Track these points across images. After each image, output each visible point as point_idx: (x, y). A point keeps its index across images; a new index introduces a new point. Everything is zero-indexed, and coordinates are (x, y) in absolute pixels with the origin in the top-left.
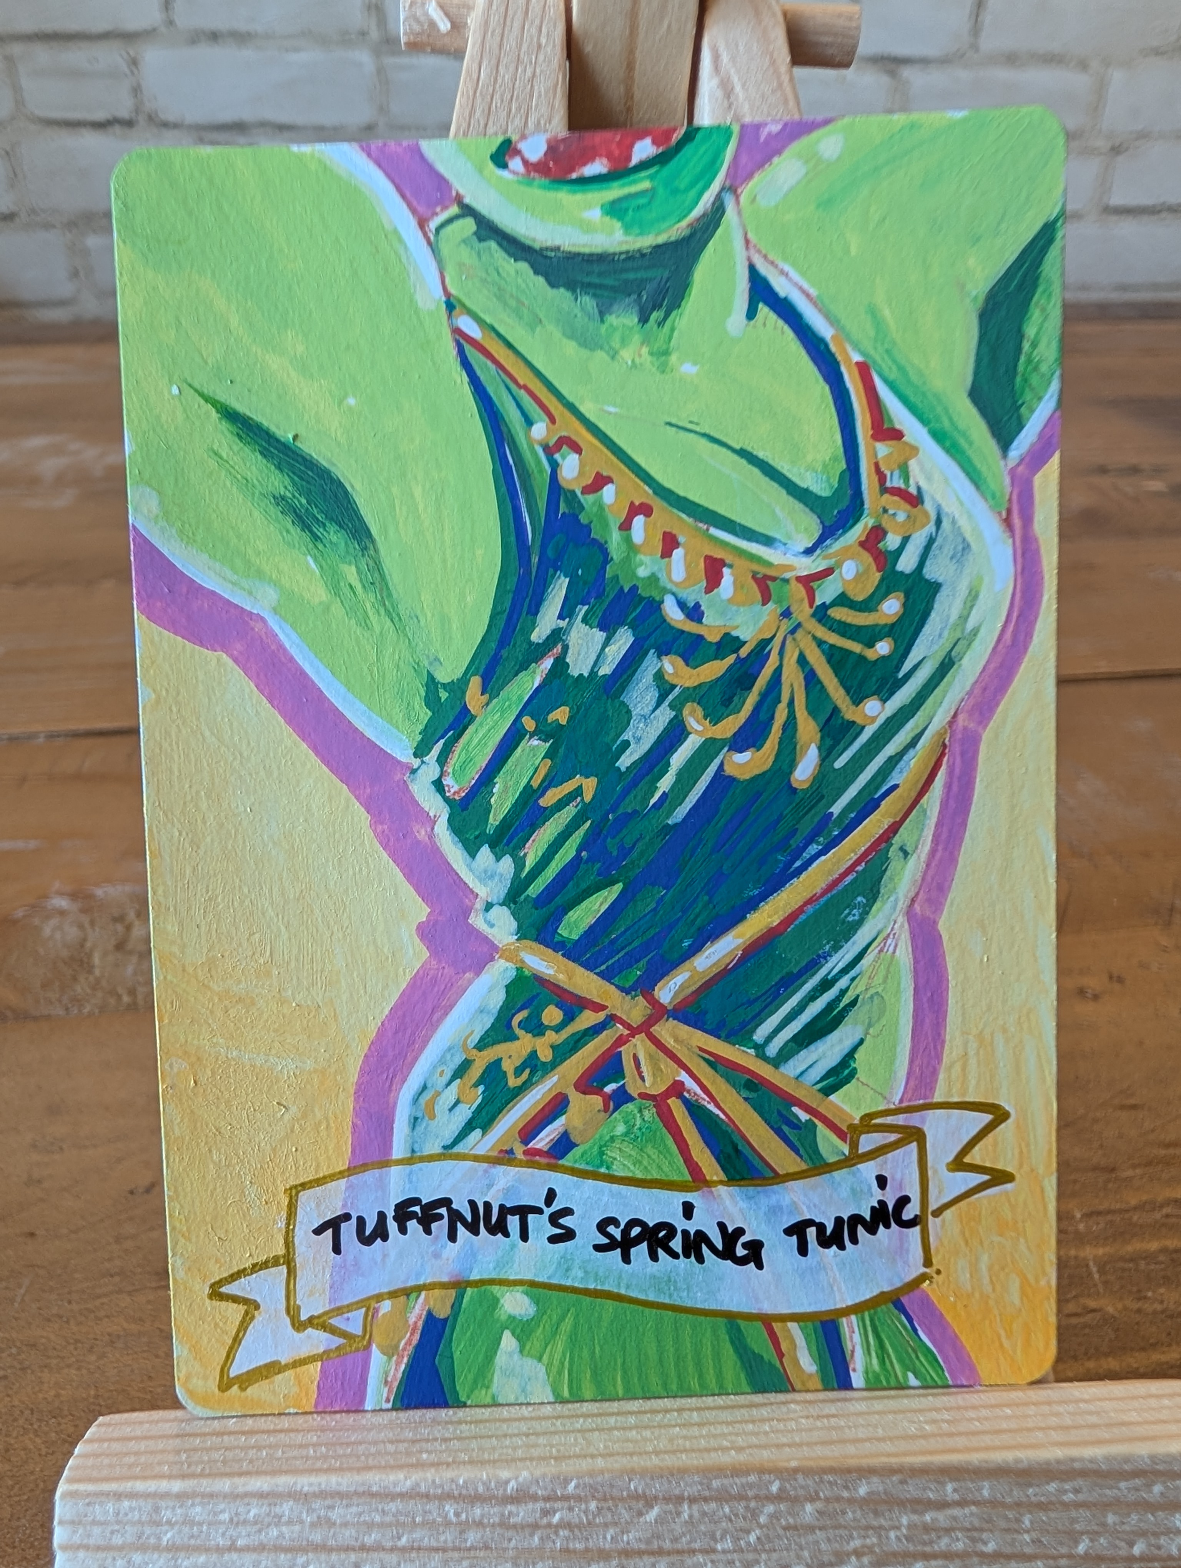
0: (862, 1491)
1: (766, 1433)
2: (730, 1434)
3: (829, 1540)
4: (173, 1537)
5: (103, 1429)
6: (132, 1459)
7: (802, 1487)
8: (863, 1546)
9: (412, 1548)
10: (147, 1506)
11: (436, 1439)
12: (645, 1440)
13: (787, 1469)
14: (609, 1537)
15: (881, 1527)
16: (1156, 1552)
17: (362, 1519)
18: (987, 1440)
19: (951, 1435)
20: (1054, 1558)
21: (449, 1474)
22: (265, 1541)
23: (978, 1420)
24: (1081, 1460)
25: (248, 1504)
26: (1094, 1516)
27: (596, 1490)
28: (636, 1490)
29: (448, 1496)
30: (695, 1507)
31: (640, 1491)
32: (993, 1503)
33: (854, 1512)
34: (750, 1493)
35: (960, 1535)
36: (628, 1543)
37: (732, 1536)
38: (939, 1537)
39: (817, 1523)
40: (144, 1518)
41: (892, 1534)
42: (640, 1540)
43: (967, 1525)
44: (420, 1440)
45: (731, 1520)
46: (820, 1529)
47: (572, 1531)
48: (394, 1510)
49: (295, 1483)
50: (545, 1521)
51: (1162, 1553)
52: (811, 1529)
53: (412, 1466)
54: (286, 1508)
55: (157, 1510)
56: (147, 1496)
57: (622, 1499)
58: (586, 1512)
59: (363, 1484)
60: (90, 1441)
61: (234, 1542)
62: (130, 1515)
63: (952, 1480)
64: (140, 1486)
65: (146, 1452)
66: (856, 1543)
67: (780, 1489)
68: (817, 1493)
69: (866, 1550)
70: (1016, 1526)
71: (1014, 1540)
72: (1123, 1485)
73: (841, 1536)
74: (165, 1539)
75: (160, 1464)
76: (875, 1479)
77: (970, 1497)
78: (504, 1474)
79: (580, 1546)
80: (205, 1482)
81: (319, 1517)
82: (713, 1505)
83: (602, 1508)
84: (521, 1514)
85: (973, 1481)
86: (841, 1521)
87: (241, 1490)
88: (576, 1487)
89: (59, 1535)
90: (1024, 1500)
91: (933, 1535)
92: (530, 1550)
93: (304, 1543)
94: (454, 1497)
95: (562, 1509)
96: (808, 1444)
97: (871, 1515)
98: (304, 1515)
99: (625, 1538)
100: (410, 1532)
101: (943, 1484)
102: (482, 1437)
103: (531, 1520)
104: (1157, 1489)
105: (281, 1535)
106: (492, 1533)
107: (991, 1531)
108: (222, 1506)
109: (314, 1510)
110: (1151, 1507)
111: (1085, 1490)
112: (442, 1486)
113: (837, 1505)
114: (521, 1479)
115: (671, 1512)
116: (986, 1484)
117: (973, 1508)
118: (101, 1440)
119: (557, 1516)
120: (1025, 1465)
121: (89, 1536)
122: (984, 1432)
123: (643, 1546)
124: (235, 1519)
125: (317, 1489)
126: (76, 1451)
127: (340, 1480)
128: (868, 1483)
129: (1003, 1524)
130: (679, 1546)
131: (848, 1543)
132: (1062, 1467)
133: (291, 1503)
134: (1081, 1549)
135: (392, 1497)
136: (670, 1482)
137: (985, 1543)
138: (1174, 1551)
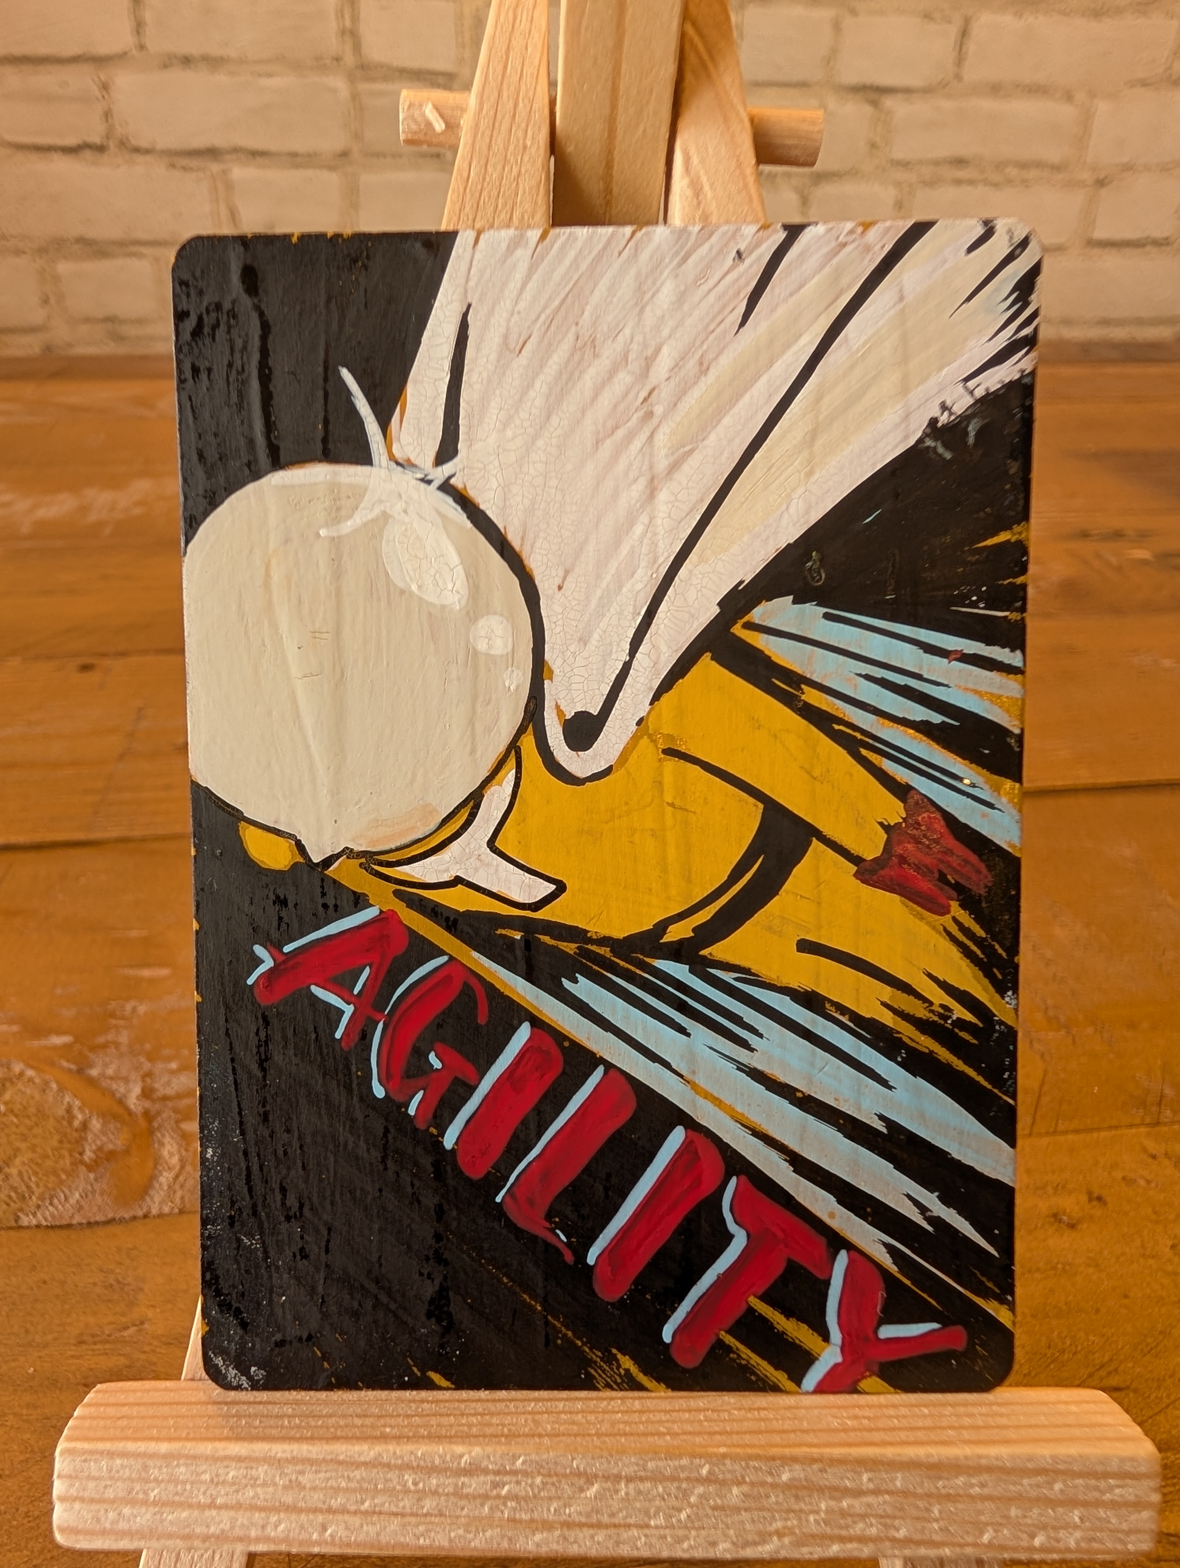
0: (785, 1477)
1: (700, 1421)
2: (667, 1421)
3: (753, 1521)
4: (160, 1493)
5: (100, 1395)
6: (124, 1422)
7: (729, 1471)
8: (784, 1528)
9: (374, 1512)
10: (137, 1464)
11: (399, 1416)
12: (588, 1422)
13: (716, 1455)
14: (552, 1510)
15: (801, 1511)
16: (1054, 1544)
17: (329, 1484)
18: (903, 1435)
19: (870, 1430)
20: (961, 1546)
21: (410, 1447)
22: (242, 1501)
23: (897, 1417)
24: (988, 1457)
25: (227, 1467)
26: (998, 1509)
27: (542, 1467)
28: (578, 1468)
29: (408, 1467)
30: (631, 1486)
31: (582, 1469)
32: (905, 1493)
33: (777, 1496)
34: (682, 1476)
35: (873, 1521)
36: (570, 1516)
37: (665, 1514)
38: (855, 1522)
39: (742, 1505)
40: (134, 1475)
41: (811, 1518)
42: (580, 1513)
43: (880, 1512)
44: (386, 1416)
45: (664, 1499)
46: (746, 1510)
47: (519, 1503)
48: (358, 1477)
49: (270, 1450)
50: (495, 1492)
51: (1061, 1545)
52: (737, 1510)
53: (376, 1438)
54: (261, 1471)
55: (145, 1468)
56: (137, 1455)
57: (565, 1476)
58: (531, 1486)
59: (331, 1453)
60: (89, 1405)
61: (214, 1500)
62: (121, 1474)
63: (867, 1471)
64: (131, 1446)
65: (138, 1417)
66: (779, 1524)
67: (709, 1472)
68: (743, 1478)
69: (787, 1531)
70: (926, 1515)
71: (924, 1528)
72: (1025, 1481)
73: (765, 1518)
74: (152, 1495)
75: (149, 1427)
76: (797, 1467)
77: (884, 1487)
78: (459, 1449)
79: (525, 1516)
80: (189, 1445)
81: (290, 1481)
82: (648, 1485)
83: (547, 1483)
84: (474, 1485)
85: (887, 1472)
86: (765, 1503)
87: (221, 1453)
88: (523, 1463)
89: (58, 1487)
90: (934, 1491)
91: (849, 1520)
92: (480, 1519)
93: (277, 1504)
94: (413, 1468)
95: (510, 1482)
96: (738, 1433)
97: (793, 1500)
98: (277, 1479)
99: (567, 1511)
100: (373, 1498)
101: (859, 1474)
102: (441, 1415)
103: (482, 1491)
104: (1058, 1486)
105: (256, 1496)
106: (447, 1501)
107: (903, 1518)
108: (204, 1468)
109: (287, 1474)
110: (1052, 1503)
111: (990, 1484)
112: (402, 1457)
113: (761, 1490)
114: (473, 1454)
115: (609, 1490)
116: (899, 1475)
117: (886, 1496)
118: (97, 1405)
119: (506, 1488)
120: (935, 1459)
121: (84, 1490)
122: (900, 1429)
123: (583, 1520)
124: (215, 1480)
125: (289, 1456)
126: (76, 1414)
127: (310, 1448)
128: (790, 1471)
129: (914, 1512)
130: (616, 1521)
131: (771, 1524)
132: (970, 1463)
133: (266, 1467)
134: (986, 1538)
135: (358, 1465)
136: (609, 1463)
137: (898, 1530)
138: (1072, 1544)
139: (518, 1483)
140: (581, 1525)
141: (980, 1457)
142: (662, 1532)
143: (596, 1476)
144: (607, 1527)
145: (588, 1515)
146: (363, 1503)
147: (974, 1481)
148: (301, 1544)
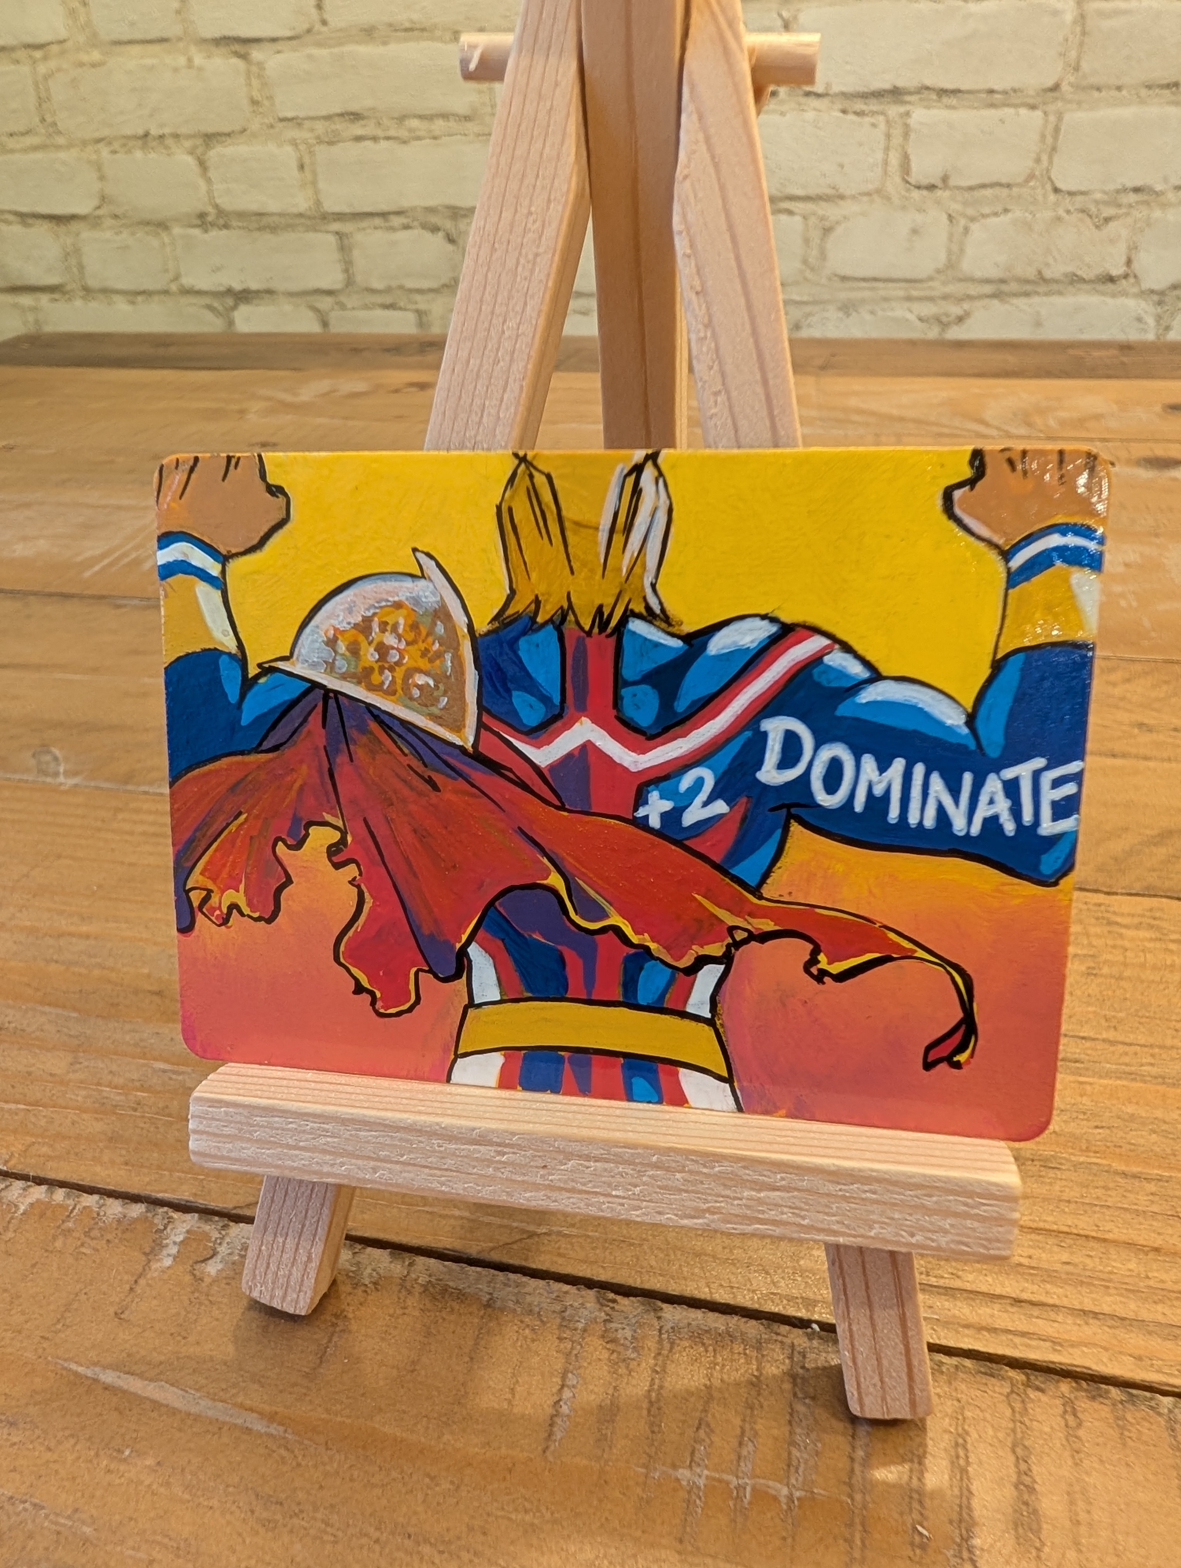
58: (524, 1157)
61: (297, 1143)
63: (781, 1172)
65: (250, 1084)
66: (710, 1205)
67: (658, 1160)
68: (684, 1167)
69: (716, 1210)
70: (826, 1210)
72: (908, 1192)
73: (700, 1199)
74: (255, 1135)
91: (765, 1207)
92: (487, 1177)
93: (342, 1150)
94: (438, 1135)
95: (509, 1152)
97: (722, 1187)
99: (550, 1178)
100: (409, 1154)
101: (775, 1173)
103: (488, 1157)
104: (934, 1199)
105: (327, 1143)
138: (944, 1245)
139: (514, 1153)
140: (561, 1189)
141: (872, 1170)
142: (621, 1201)
143: (572, 1154)
144: (581, 1192)
145: (566, 1182)
146: (402, 1156)
147: (866, 1188)
148: (359, 1179)
